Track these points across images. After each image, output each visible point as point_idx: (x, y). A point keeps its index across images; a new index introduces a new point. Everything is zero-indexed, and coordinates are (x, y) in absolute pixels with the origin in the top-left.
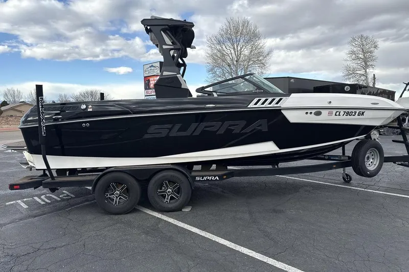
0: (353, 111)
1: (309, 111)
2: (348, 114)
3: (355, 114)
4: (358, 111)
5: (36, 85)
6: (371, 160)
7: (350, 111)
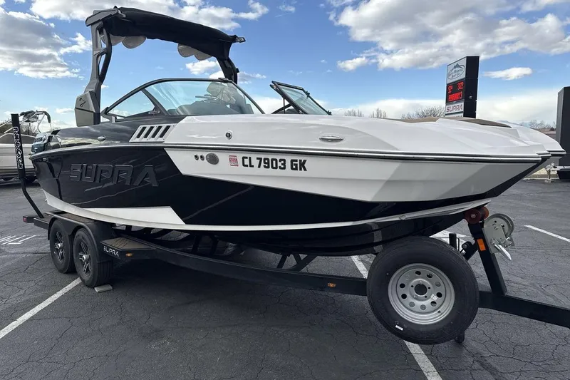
0: (278, 157)
1: (199, 154)
2: (268, 164)
3: (284, 164)
4: (288, 159)
5: (12, 115)
6: (435, 298)
7: (270, 157)
